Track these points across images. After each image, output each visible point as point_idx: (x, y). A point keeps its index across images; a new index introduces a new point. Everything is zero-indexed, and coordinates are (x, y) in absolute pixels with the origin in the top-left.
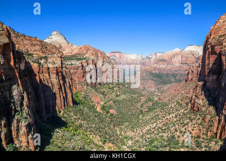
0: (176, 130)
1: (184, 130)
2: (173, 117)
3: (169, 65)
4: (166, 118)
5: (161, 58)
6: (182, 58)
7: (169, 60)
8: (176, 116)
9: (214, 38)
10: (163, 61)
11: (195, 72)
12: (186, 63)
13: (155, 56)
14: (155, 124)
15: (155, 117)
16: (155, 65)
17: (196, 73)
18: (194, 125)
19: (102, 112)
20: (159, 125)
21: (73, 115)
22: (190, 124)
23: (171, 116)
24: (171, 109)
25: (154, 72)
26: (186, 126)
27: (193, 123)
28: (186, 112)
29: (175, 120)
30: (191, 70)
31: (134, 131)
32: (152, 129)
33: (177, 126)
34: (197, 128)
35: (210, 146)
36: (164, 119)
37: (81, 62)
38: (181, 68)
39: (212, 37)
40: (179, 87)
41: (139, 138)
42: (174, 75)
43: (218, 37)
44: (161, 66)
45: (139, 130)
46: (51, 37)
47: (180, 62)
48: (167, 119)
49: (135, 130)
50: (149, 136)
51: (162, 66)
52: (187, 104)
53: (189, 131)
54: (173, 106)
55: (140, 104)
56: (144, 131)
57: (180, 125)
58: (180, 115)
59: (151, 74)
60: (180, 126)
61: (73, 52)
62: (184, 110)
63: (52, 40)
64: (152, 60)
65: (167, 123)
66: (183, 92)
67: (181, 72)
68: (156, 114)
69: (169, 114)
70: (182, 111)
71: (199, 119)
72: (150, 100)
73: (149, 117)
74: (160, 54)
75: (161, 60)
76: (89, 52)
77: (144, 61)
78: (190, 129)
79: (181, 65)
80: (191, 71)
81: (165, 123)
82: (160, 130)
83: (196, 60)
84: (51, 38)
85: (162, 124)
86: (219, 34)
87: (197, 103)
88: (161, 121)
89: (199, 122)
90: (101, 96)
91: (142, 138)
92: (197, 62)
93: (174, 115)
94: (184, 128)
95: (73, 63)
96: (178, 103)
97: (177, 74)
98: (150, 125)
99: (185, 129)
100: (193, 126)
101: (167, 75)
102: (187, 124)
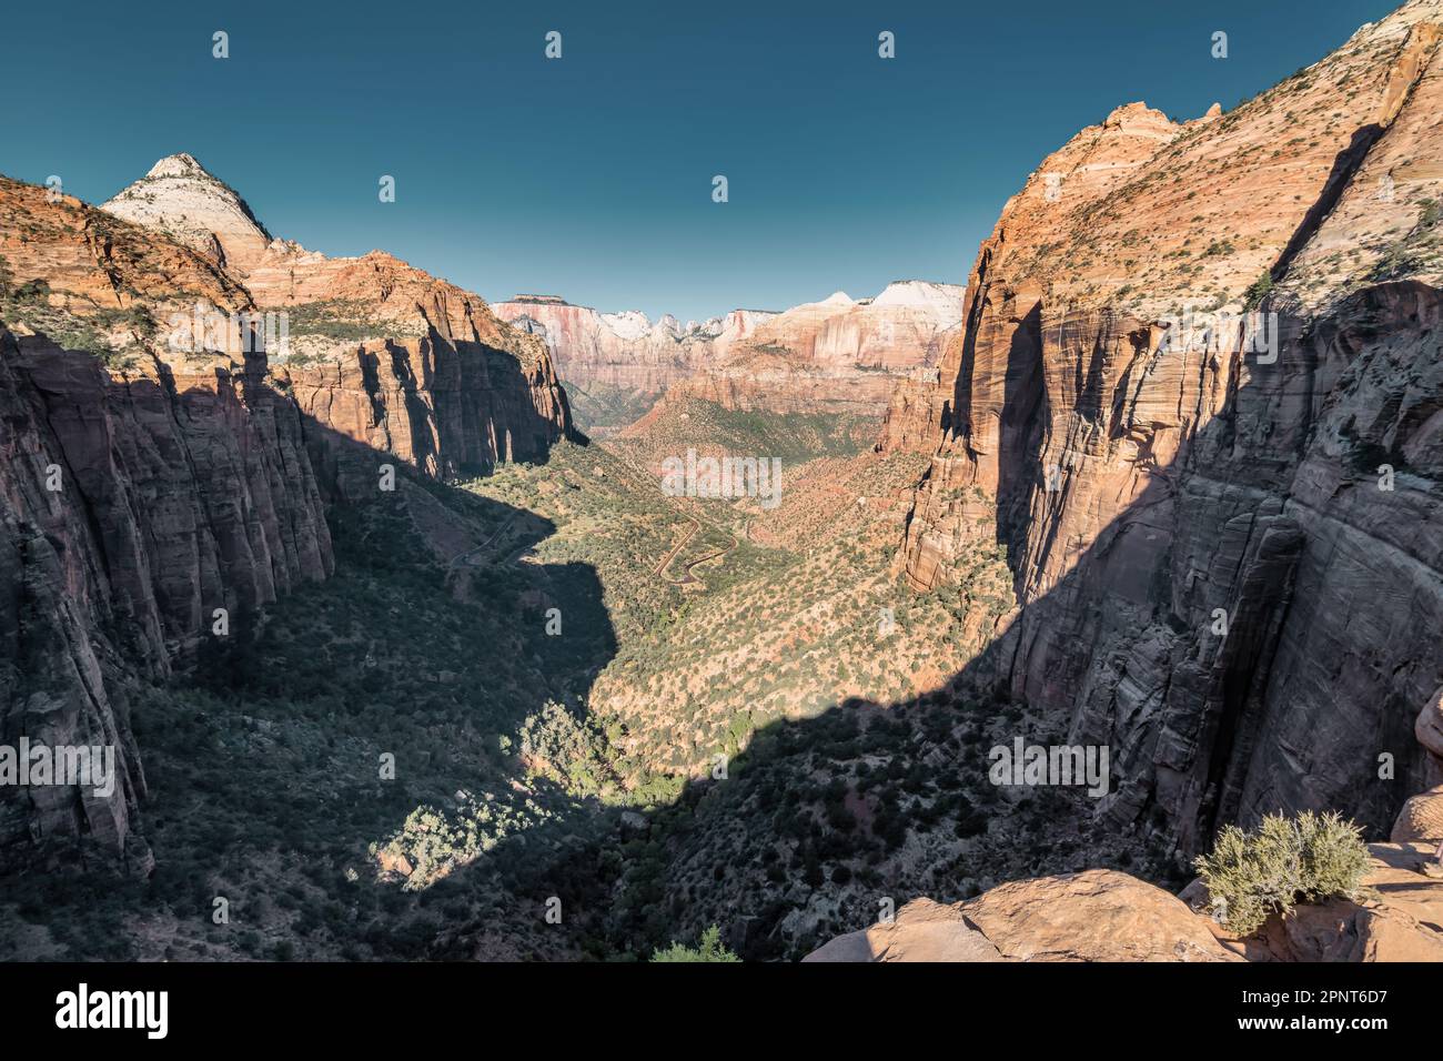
0: (842, 673)
1: (877, 672)
2: (823, 614)
3: (802, 374)
4: (794, 620)
5: (764, 338)
6: (861, 341)
7: (800, 349)
8: (838, 613)
9: (1015, 254)
10: (772, 349)
11: (920, 406)
12: (876, 368)
13: (736, 329)
14: (743, 652)
15: (743, 616)
16: (736, 373)
17: (923, 411)
18: (920, 644)
19: (480, 605)
20: (761, 656)
21: (327, 629)
22: (901, 645)
23: (815, 610)
24: (817, 580)
25: (728, 404)
26: (886, 655)
27: (915, 638)
28: (880, 589)
29: (834, 626)
30: (900, 397)
31: (647, 689)
32: (729, 674)
33: (845, 657)
34: (932, 660)
35: (985, 734)
36: (786, 626)
37: (355, 345)
38: (855, 391)
39: (1006, 253)
40: (846, 479)
41: (670, 722)
42: (823, 423)
43: (1031, 253)
44: (766, 376)
45: (670, 682)
46: (148, 188)
47: (853, 360)
48: (800, 623)
49: (653, 682)
50: (718, 707)
51: (769, 375)
52: (888, 553)
53: (896, 672)
54: (823, 565)
55: (666, 561)
56: (697, 684)
57: (857, 648)
58: (856, 606)
59: (717, 411)
60: (860, 654)
61: (303, 290)
62: (872, 580)
63: (156, 209)
64: (722, 346)
65: (798, 644)
66: (862, 500)
67: (855, 406)
68: (748, 601)
69: (809, 602)
70: (866, 587)
71: (939, 618)
72: (712, 541)
73: (717, 619)
74: (760, 318)
75: (762, 349)
76: (396, 295)
77: (680, 350)
78: (902, 665)
79: (855, 374)
80: (900, 405)
81: (789, 641)
82: (770, 677)
83: (923, 352)
84: (151, 198)
85: (778, 646)
86: (1039, 241)
87: (932, 550)
88: (770, 635)
89: (943, 631)
90: (474, 523)
91: (689, 719)
92: (926, 363)
93: (828, 606)
94: (875, 664)
95: (309, 350)
96: (846, 550)
97: (835, 417)
98: (721, 657)
99: (883, 665)
100: (915, 650)
101: (791, 420)
102: (891, 640)
